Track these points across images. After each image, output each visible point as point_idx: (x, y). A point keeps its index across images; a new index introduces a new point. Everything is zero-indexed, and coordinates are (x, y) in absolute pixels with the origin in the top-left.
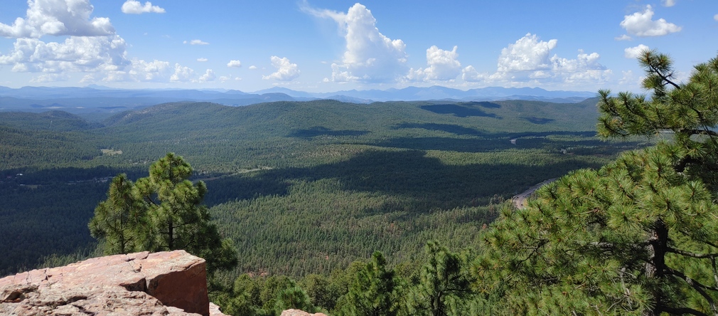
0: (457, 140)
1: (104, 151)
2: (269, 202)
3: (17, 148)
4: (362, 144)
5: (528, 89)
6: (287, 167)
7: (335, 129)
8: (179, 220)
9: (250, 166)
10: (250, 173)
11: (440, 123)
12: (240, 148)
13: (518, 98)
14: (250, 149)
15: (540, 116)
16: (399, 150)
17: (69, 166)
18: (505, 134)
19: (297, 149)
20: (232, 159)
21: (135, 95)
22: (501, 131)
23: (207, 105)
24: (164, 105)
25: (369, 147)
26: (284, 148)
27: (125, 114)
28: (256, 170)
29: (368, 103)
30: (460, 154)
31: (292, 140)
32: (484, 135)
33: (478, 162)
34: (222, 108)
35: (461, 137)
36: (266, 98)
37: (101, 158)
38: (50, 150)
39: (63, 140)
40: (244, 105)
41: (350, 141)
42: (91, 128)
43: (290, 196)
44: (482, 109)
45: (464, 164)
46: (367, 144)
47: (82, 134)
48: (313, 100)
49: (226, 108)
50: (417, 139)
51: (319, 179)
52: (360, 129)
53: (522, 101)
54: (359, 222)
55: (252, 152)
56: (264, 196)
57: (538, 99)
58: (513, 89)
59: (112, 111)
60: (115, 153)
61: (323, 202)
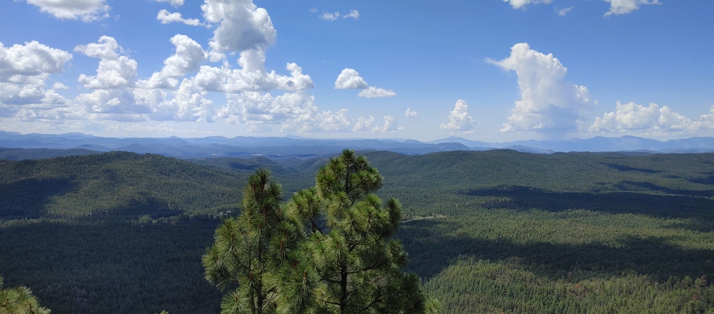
8: (358, 262)
9: (424, 214)
10: (424, 220)
12: (416, 195)
14: (425, 197)
19: (471, 198)
20: (407, 206)
26: (459, 197)
28: (431, 217)
34: (399, 156)
36: (442, 147)
40: (420, 154)
42: (286, 172)
48: (489, 149)
49: (403, 156)
55: (427, 200)
59: (304, 159)
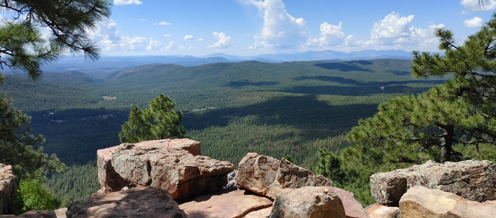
0: (342, 87)
1: (105, 98)
2: (213, 131)
3: (49, 96)
4: (275, 91)
5: (393, 51)
6: (225, 107)
7: (257, 81)
8: (168, 134)
9: (200, 107)
10: (200, 111)
11: (330, 75)
12: (193, 94)
13: (386, 58)
14: (200, 95)
15: (401, 70)
16: (301, 95)
17: (82, 107)
18: (377, 83)
19: (231, 95)
20: (188, 102)
21: (124, 60)
22: (373, 80)
23: (171, 66)
24: (143, 66)
25: (280, 93)
26: (223, 94)
27: (117, 72)
28: (204, 109)
29: (280, 62)
30: (344, 97)
31: (228, 89)
32: (361, 84)
33: (357, 103)
34: (180, 68)
35: (345, 85)
36: (210, 60)
37: (102, 102)
38: (70, 97)
39: (78, 90)
40: (195, 66)
41: (267, 89)
42: (96, 82)
43: (227, 127)
44: (360, 65)
45: (347, 104)
46: (279, 91)
47: (90, 86)
48: (242, 61)
49: (183, 67)
50: (314, 87)
51: (247, 115)
52: (274, 81)
53: (389, 59)
54: (274, 144)
55: (201, 97)
56: (210, 127)
57: (401, 58)
58: (382, 51)
59: (109, 71)
60: (111, 99)
61: (249, 131)
